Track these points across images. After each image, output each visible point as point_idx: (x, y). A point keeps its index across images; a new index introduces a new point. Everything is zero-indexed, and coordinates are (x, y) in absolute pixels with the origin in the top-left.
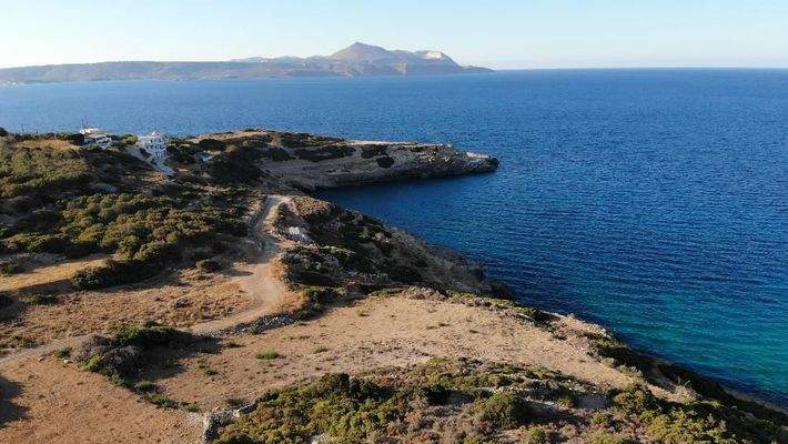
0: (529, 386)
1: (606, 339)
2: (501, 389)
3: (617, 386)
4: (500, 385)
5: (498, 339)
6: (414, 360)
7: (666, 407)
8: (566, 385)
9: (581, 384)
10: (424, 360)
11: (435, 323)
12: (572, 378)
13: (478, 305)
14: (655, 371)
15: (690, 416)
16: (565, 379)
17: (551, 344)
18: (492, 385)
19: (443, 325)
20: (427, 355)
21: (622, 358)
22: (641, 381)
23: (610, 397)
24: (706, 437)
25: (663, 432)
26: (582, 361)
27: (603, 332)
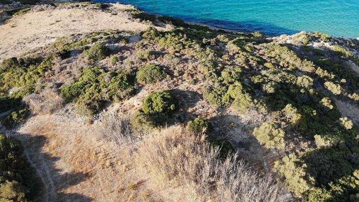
0: (106, 39)
1: (135, 10)
2: (94, 43)
3: (143, 30)
4: (93, 42)
5: (86, 21)
6: (48, 42)
7: (163, 34)
8: (122, 35)
9: (128, 33)
10: (53, 41)
11: (54, 22)
12: (124, 31)
13: (73, 7)
14: (157, 20)
15: (173, 36)
16: (121, 32)
17: (111, 18)
18: (89, 43)
19: (57, 21)
20: (54, 38)
21: (143, 17)
22: (153, 26)
23: (141, 35)
24: (180, 43)
25: (164, 44)
26: (126, 23)
27: (133, 7)
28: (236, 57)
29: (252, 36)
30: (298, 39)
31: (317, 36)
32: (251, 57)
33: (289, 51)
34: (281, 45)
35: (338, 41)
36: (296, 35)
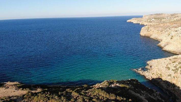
1: (19, 84)
3: (24, 94)
7: (36, 94)
8: (11, 98)
9: (15, 97)
12: (13, 96)
14: (32, 87)
15: (42, 94)
16: (11, 97)
17: (5, 90)
21: (23, 87)
22: (29, 91)
23: (23, 97)
24: (46, 97)
25: (37, 99)
26: (14, 92)
27: (18, 83)
28: (78, 99)
29: (83, 87)
30: (104, 84)
31: (112, 82)
32: (85, 97)
33: (102, 91)
34: (98, 89)
35: (122, 82)
36: (103, 82)
